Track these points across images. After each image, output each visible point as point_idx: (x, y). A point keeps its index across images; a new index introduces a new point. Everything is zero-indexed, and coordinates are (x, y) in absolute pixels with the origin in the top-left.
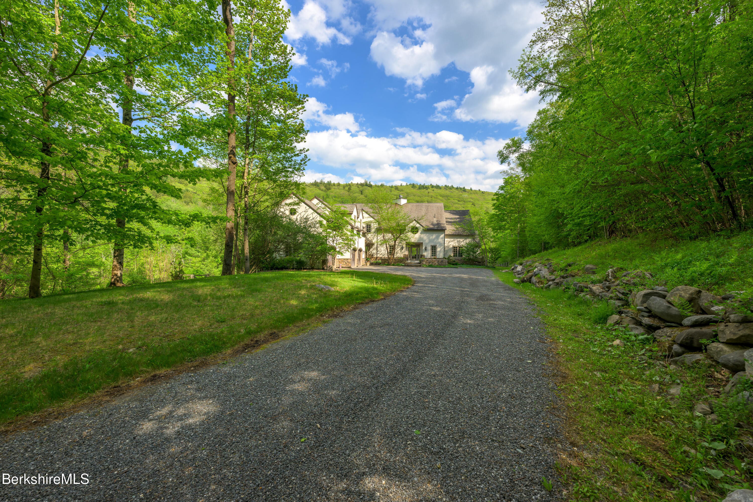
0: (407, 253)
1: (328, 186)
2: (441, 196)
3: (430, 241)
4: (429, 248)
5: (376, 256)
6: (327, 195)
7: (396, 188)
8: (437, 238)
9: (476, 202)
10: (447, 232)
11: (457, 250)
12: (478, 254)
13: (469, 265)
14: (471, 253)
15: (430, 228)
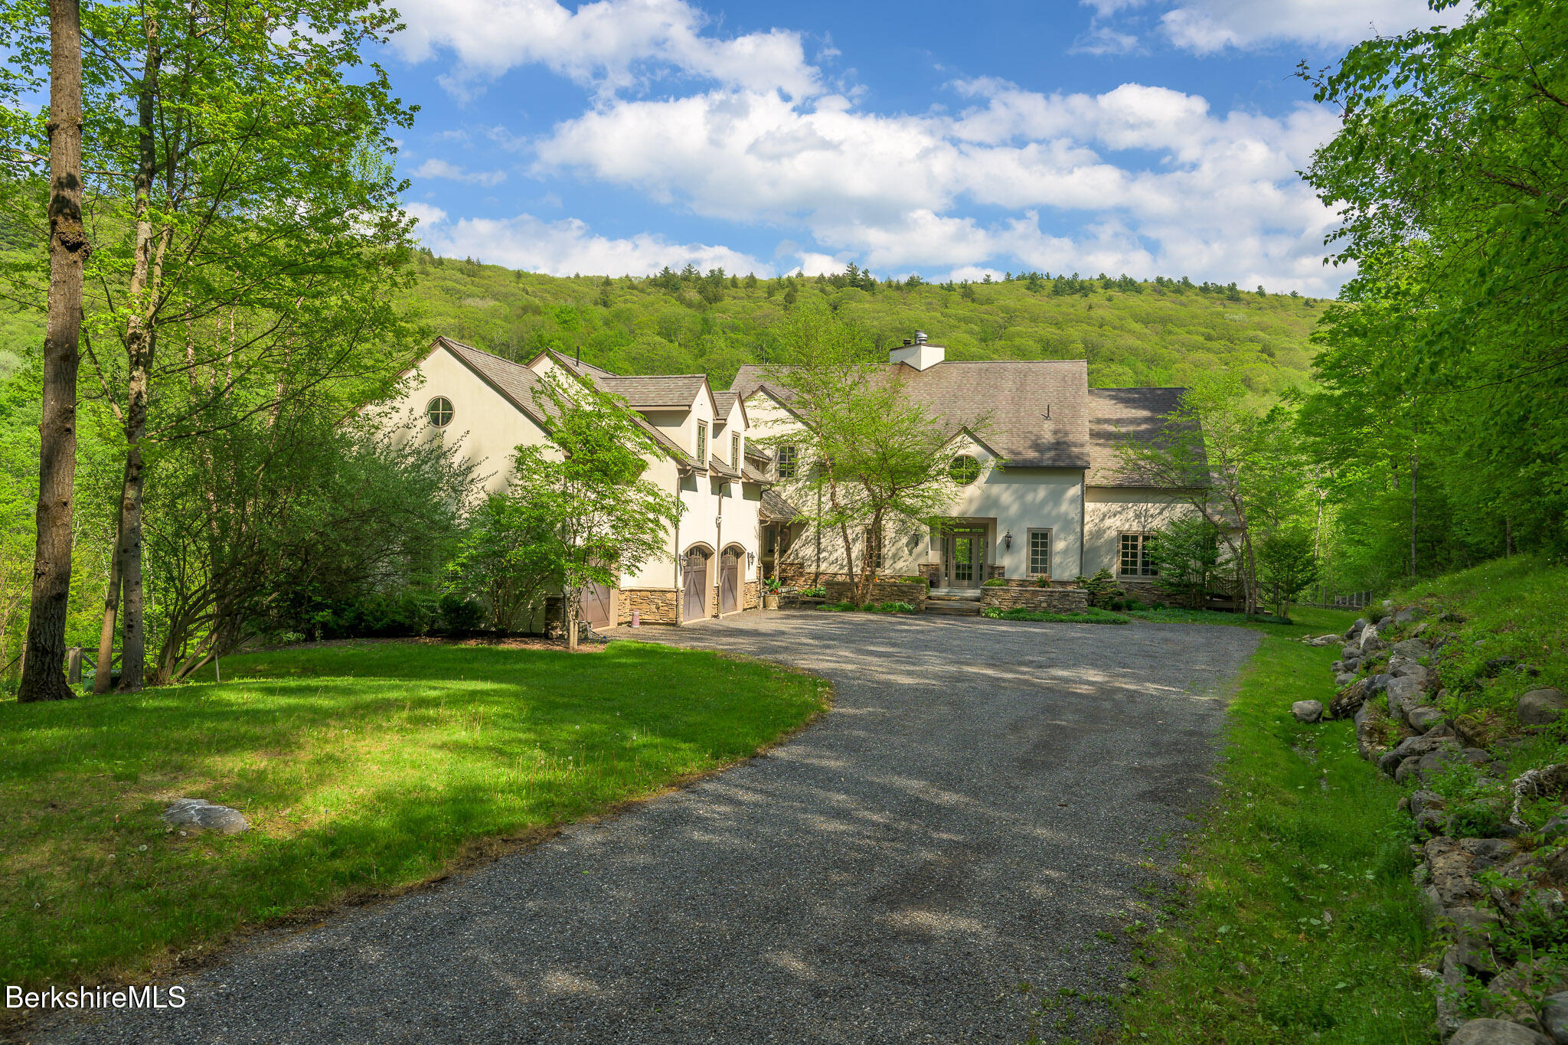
0: (934, 557)
1: (711, 289)
2: (1137, 319)
3: (1026, 511)
4: (1022, 540)
5: (813, 569)
6: (705, 321)
7: (967, 291)
8: (1056, 497)
9: (1279, 342)
10: (1093, 478)
11: (1135, 547)
12: (1221, 564)
13: (1181, 612)
14: (1192, 563)
15: (1025, 460)
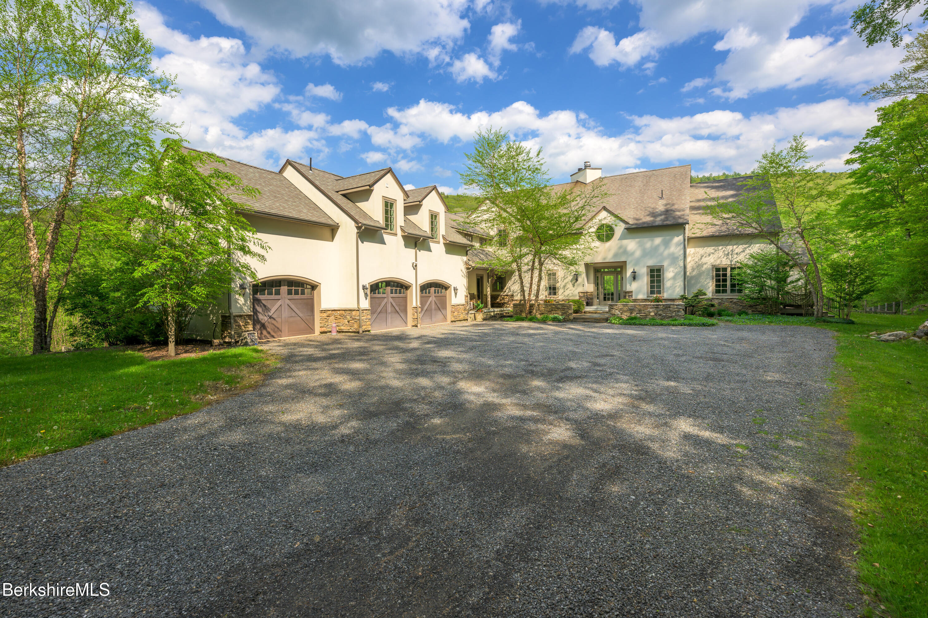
0: (590, 288)
3: (646, 254)
4: (643, 271)
8: (666, 244)
10: (692, 231)
11: (725, 275)
12: (792, 282)
13: (760, 316)
14: (768, 282)
15: (644, 223)
